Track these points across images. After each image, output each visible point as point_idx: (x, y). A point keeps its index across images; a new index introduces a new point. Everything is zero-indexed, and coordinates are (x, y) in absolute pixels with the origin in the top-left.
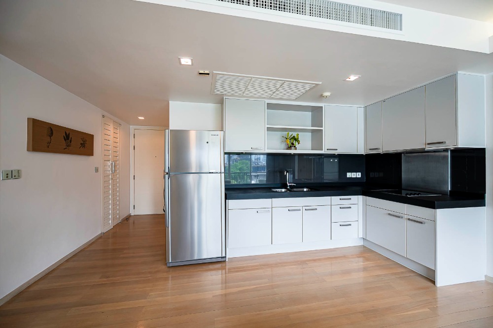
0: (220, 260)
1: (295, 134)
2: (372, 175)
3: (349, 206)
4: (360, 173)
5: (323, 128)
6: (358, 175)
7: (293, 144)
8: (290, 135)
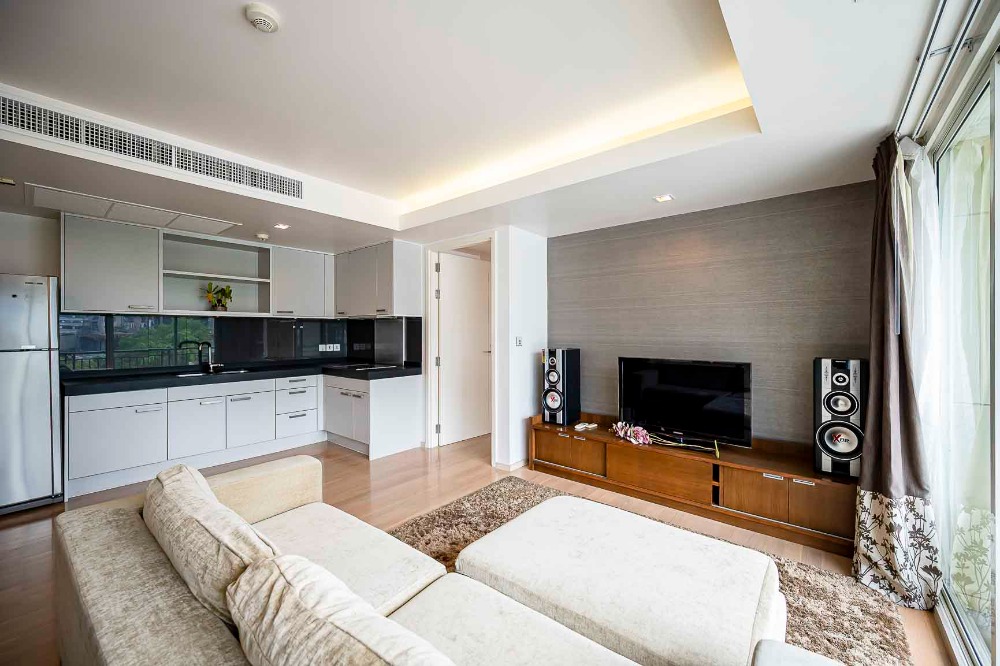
0: (50, 501)
1: (223, 285)
2: (356, 347)
3: (302, 390)
4: (339, 345)
5: (270, 281)
6: (336, 348)
7: (219, 301)
8: (214, 287)
